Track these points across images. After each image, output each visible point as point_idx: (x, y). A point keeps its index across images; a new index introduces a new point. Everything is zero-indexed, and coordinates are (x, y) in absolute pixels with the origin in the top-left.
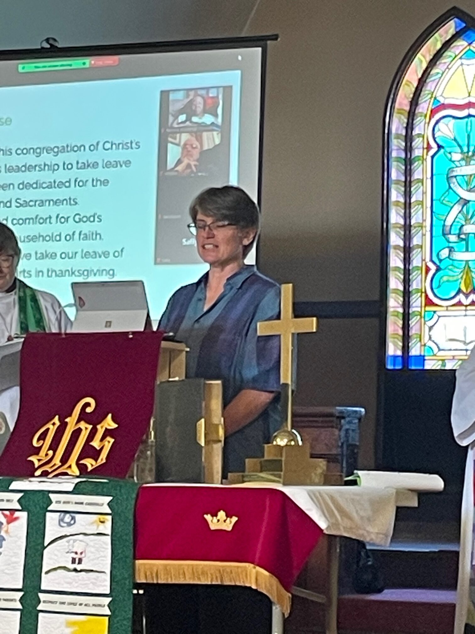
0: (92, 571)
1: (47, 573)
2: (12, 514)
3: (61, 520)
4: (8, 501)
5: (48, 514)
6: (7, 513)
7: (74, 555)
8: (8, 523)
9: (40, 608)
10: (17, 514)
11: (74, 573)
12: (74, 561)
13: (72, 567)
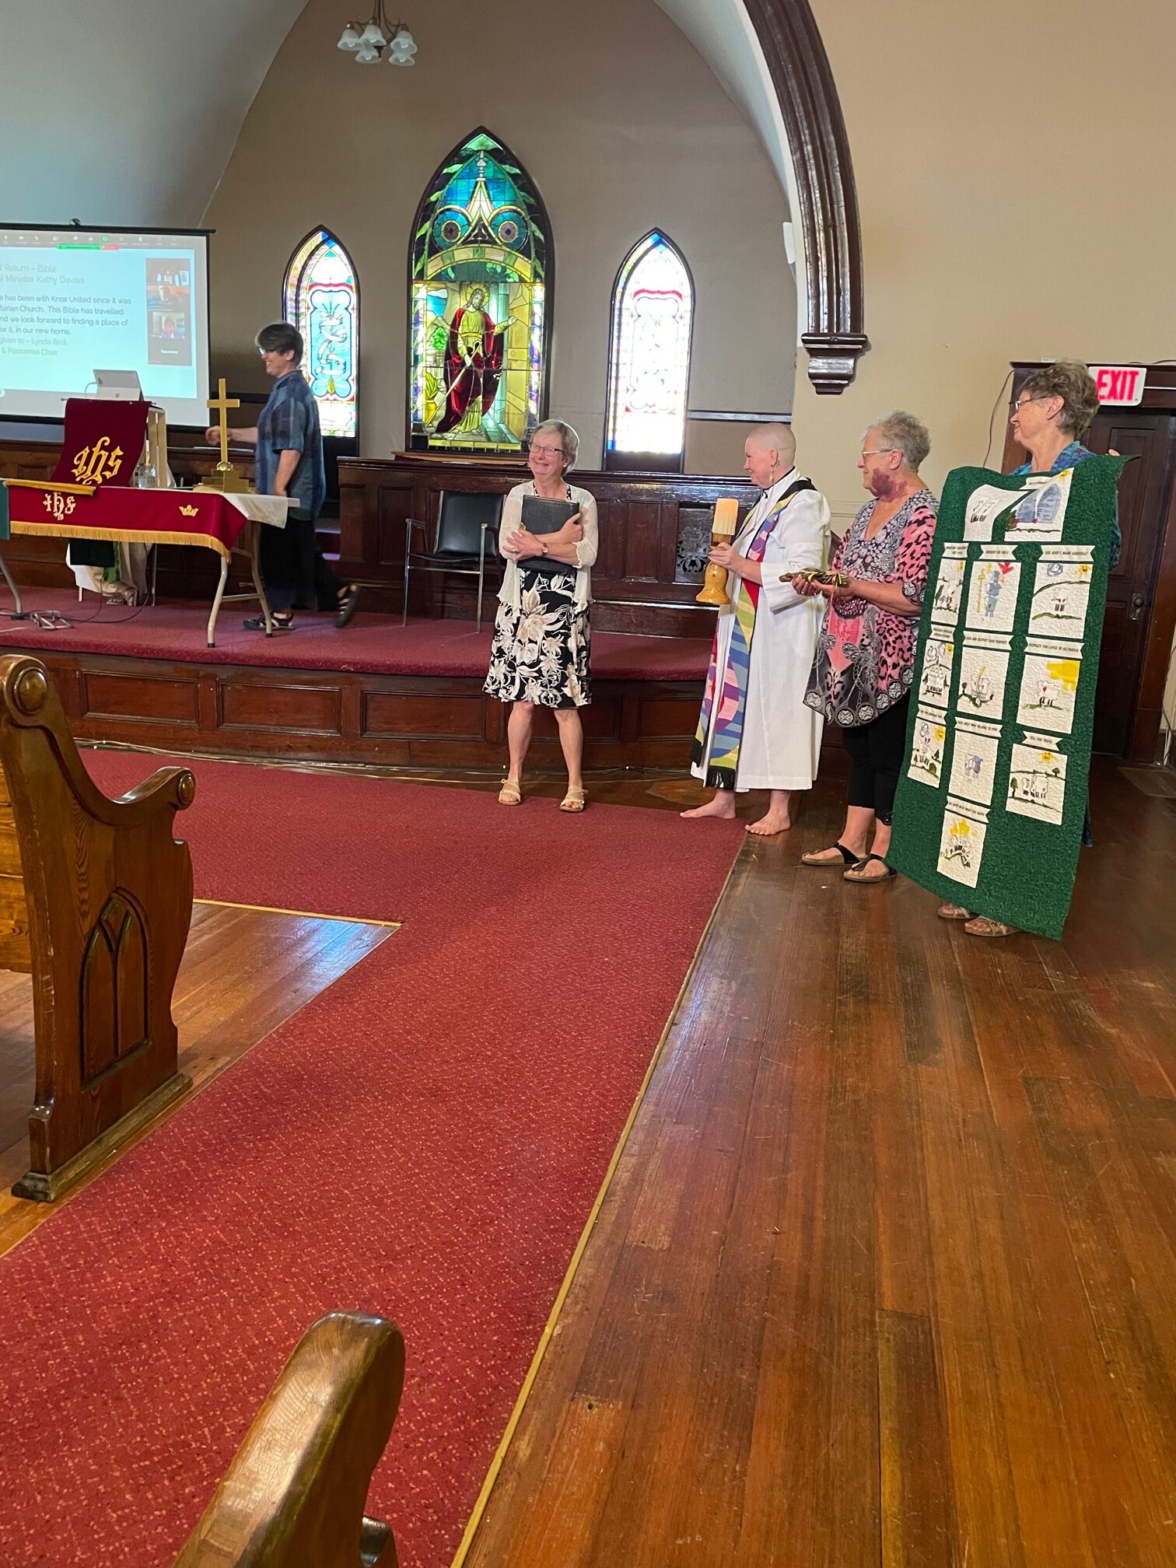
0: (1071, 617)
1: (1034, 619)
2: (1007, 565)
3: (1049, 570)
4: (1004, 552)
5: (1038, 564)
6: (1003, 563)
7: (1057, 602)
8: (1004, 572)
9: (1026, 650)
10: (1012, 565)
11: (1056, 619)
12: (1057, 609)
13: (1055, 613)
